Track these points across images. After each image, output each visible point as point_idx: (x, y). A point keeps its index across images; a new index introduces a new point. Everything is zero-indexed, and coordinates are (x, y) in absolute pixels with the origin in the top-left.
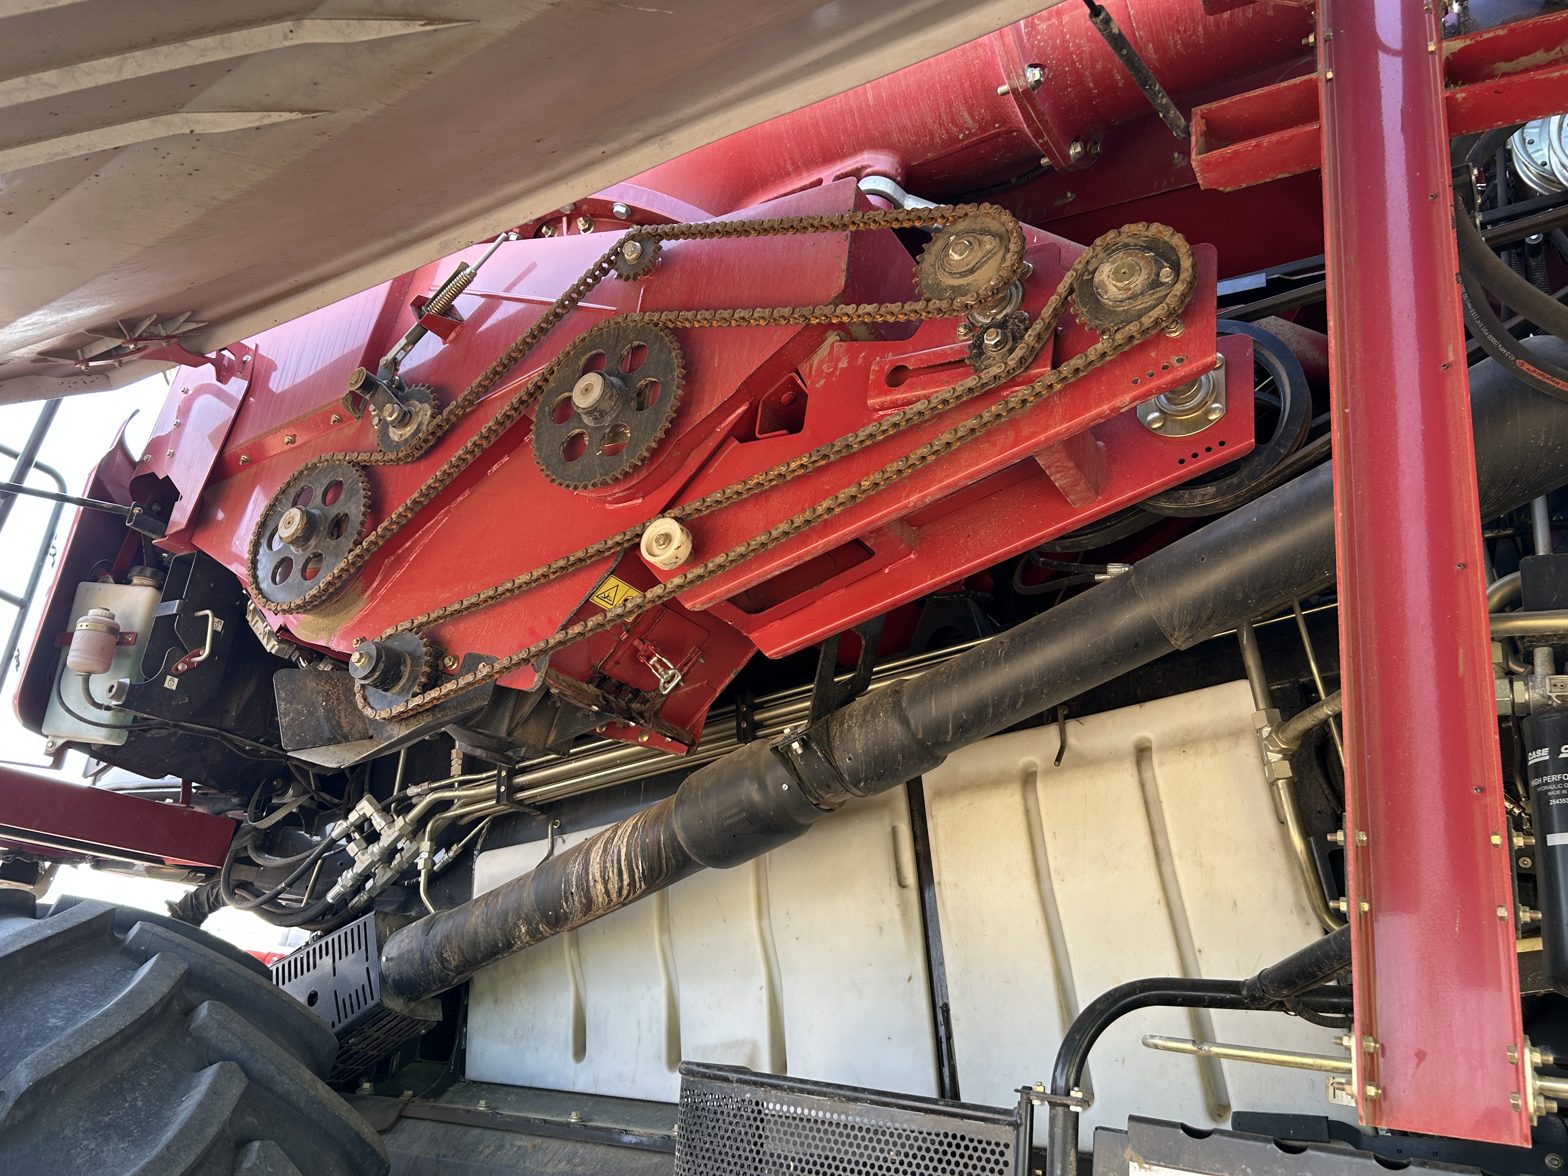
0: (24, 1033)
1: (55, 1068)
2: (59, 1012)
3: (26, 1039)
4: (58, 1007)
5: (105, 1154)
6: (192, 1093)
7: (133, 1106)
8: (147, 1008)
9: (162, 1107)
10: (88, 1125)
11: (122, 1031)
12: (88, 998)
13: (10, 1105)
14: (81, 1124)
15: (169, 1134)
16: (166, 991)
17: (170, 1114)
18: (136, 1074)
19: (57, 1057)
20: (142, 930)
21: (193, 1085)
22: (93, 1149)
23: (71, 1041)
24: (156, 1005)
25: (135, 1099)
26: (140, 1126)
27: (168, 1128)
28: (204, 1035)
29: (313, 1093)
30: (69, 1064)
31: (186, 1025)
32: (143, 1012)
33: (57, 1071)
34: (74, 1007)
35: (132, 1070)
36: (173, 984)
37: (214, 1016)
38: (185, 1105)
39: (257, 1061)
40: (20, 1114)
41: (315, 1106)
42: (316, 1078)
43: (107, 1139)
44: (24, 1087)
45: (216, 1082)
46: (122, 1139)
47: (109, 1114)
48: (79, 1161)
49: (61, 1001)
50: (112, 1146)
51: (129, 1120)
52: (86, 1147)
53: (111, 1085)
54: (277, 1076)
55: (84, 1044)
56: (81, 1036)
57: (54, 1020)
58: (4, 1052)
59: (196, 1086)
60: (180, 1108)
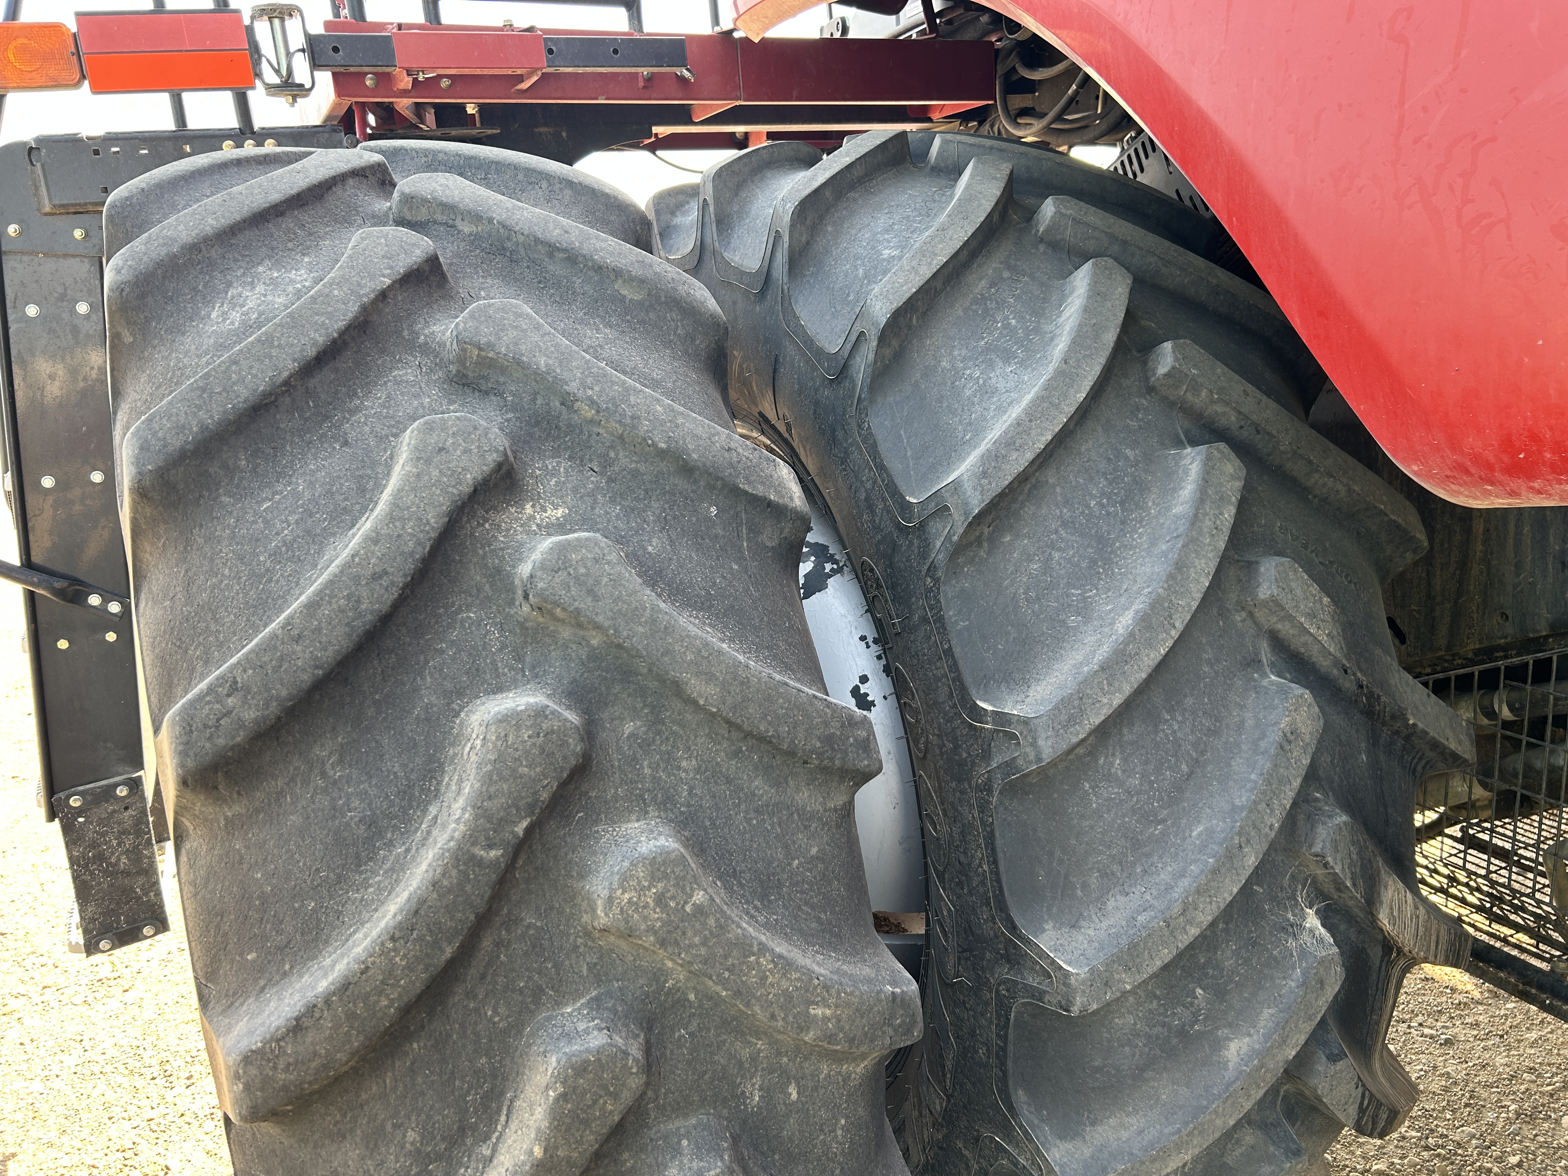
0: (861, 271)
1: (908, 295)
2: (889, 242)
3: (866, 276)
4: (886, 236)
5: (994, 381)
6: (1069, 300)
7: (1006, 326)
8: (985, 215)
9: (1039, 322)
10: (964, 352)
11: (966, 244)
12: (914, 222)
13: (874, 344)
14: (956, 353)
15: (1061, 346)
16: (999, 194)
17: (1051, 327)
18: (997, 291)
19: (906, 282)
20: (944, 142)
21: (1067, 292)
22: (978, 378)
23: (914, 263)
24: (993, 210)
25: (1007, 318)
26: (1022, 346)
27: (1055, 342)
28: (1059, 237)
29: (1215, 281)
30: (921, 288)
31: (1033, 232)
32: (982, 219)
33: (911, 298)
34: (904, 233)
35: (991, 287)
36: (1003, 185)
37: (1064, 211)
38: (1066, 314)
39: (1133, 255)
40: (887, 352)
41: (1222, 297)
42: (1212, 265)
43: (991, 365)
44: (883, 321)
45: (1096, 282)
46: (1007, 361)
47: (983, 338)
48: (968, 393)
49: (887, 231)
50: (998, 371)
51: (1008, 341)
52: (970, 376)
53: (974, 307)
54: (1163, 268)
55: (930, 264)
56: (924, 256)
57: (887, 252)
58: (848, 295)
59: (1072, 292)
60: (1062, 319)
